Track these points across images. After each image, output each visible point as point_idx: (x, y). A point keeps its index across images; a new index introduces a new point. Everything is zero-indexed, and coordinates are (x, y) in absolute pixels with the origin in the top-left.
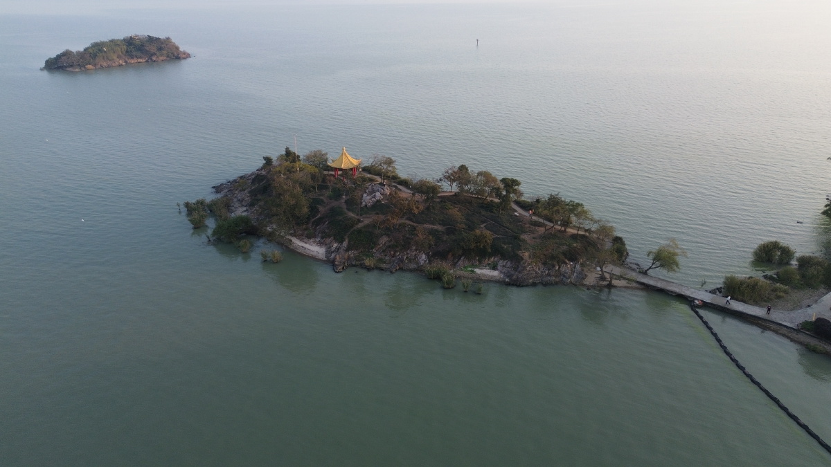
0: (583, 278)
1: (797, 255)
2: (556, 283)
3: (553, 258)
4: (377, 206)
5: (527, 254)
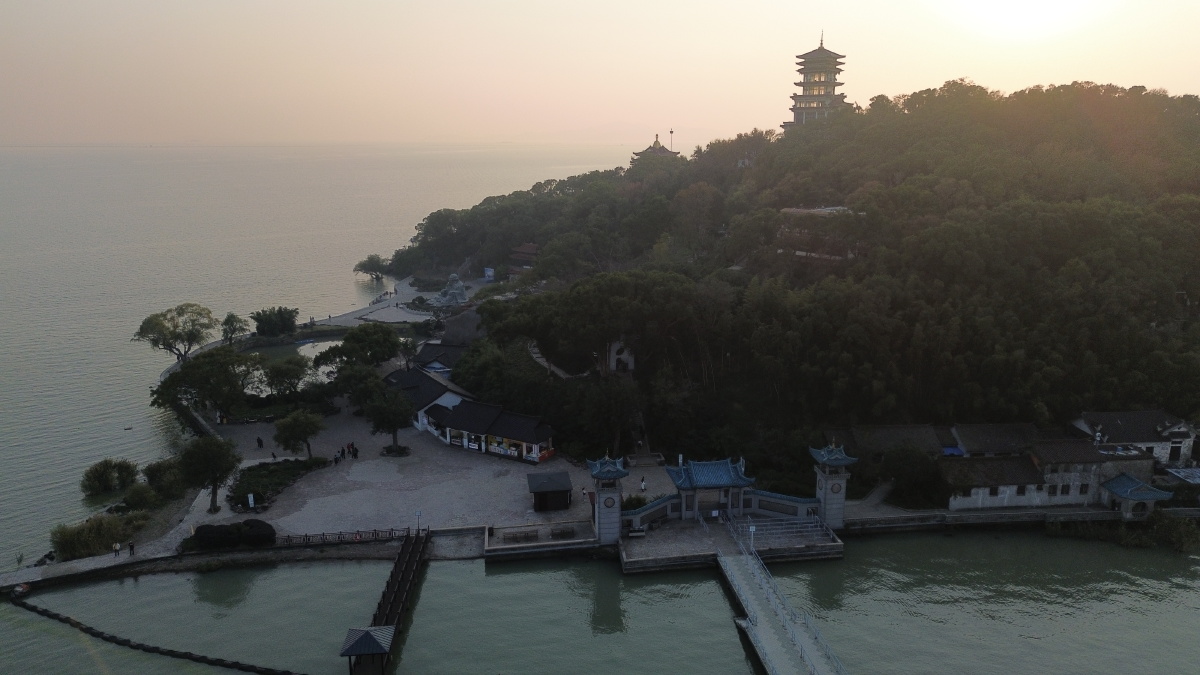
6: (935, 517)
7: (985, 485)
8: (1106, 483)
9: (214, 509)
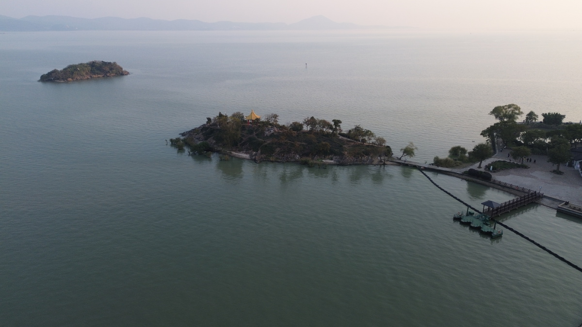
0: (372, 162)
1: (468, 151)
2: (360, 164)
3: (358, 154)
4: (272, 135)
5: (346, 152)
9: (480, 167)
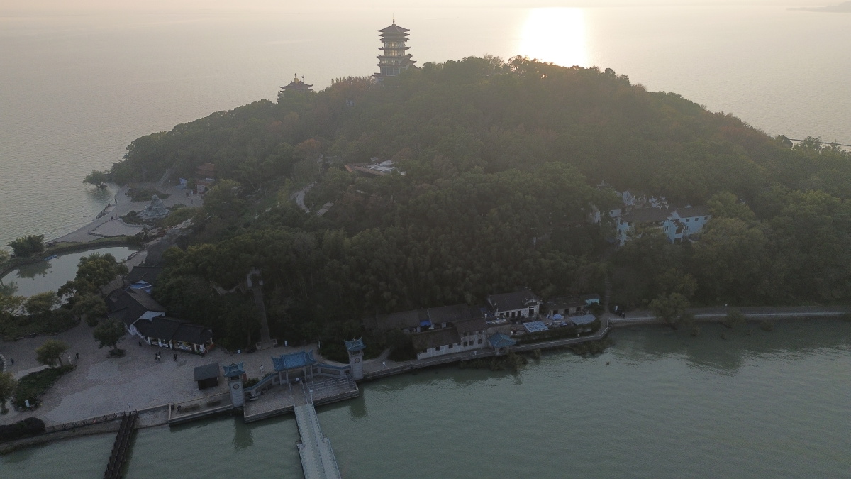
6: (408, 366)
7: (432, 347)
8: (490, 338)
9: (4, 411)
